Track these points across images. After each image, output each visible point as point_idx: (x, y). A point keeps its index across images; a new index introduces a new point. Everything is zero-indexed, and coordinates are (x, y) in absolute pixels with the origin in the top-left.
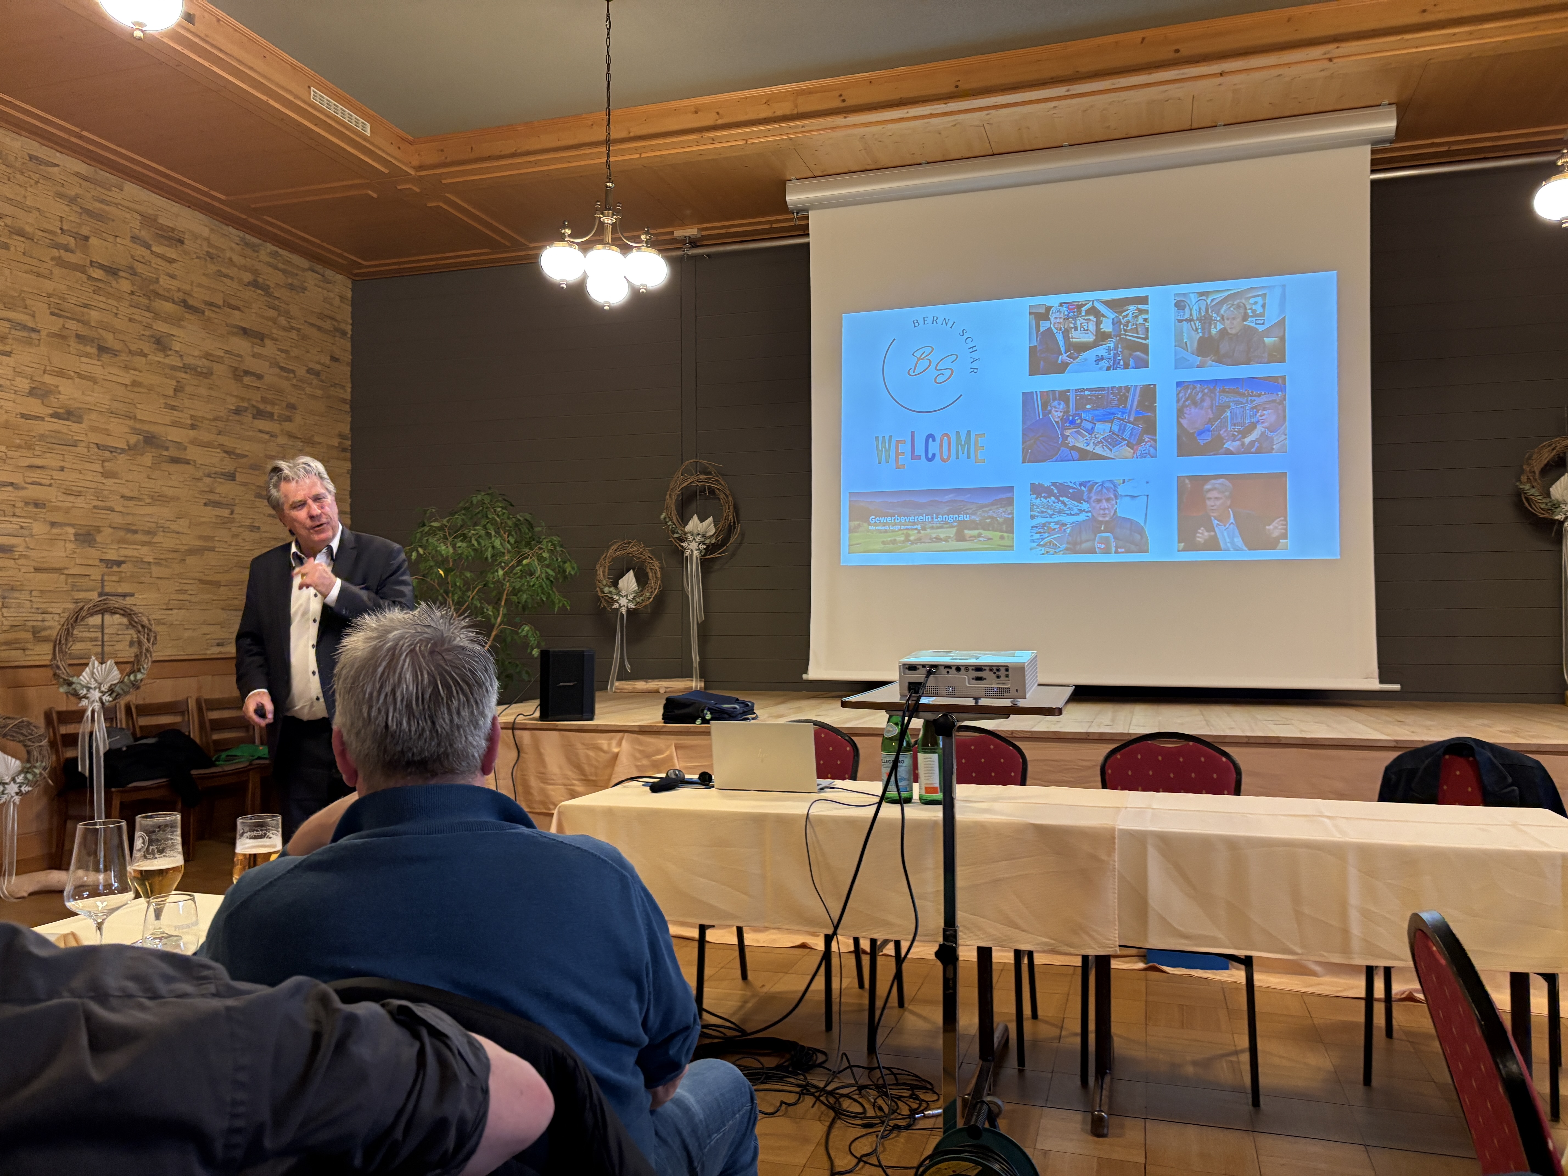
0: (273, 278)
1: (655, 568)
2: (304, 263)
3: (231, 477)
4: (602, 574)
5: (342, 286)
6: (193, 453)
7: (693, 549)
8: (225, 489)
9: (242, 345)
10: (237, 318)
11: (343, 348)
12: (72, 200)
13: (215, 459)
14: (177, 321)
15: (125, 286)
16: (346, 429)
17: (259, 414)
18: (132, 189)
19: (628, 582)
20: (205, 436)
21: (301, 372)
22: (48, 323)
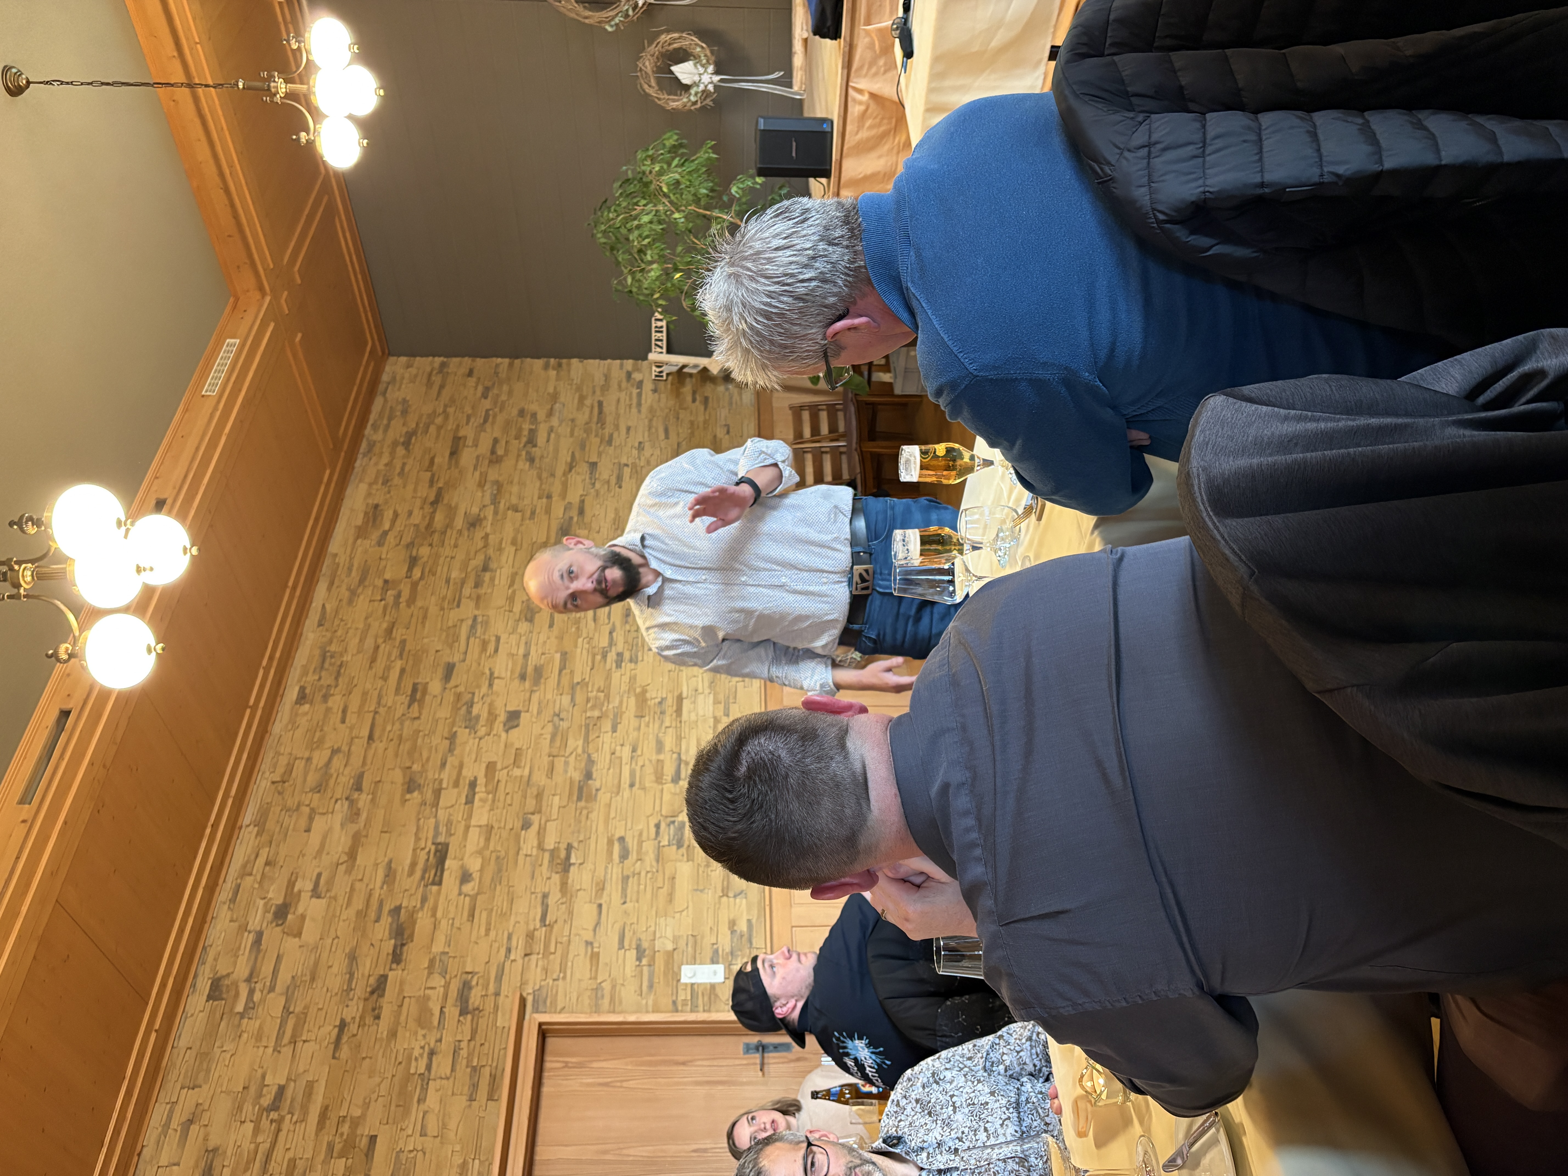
0: (397, 430)
1: (668, 39)
3: (593, 465)
4: (676, 103)
5: (395, 366)
6: (573, 498)
8: (605, 471)
9: (467, 457)
10: (442, 460)
11: (458, 365)
12: (353, 593)
13: (578, 479)
14: (452, 511)
15: (424, 551)
16: (538, 363)
17: (531, 441)
18: (334, 546)
19: (684, 71)
20: (556, 488)
21: (487, 404)
22: (468, 609)
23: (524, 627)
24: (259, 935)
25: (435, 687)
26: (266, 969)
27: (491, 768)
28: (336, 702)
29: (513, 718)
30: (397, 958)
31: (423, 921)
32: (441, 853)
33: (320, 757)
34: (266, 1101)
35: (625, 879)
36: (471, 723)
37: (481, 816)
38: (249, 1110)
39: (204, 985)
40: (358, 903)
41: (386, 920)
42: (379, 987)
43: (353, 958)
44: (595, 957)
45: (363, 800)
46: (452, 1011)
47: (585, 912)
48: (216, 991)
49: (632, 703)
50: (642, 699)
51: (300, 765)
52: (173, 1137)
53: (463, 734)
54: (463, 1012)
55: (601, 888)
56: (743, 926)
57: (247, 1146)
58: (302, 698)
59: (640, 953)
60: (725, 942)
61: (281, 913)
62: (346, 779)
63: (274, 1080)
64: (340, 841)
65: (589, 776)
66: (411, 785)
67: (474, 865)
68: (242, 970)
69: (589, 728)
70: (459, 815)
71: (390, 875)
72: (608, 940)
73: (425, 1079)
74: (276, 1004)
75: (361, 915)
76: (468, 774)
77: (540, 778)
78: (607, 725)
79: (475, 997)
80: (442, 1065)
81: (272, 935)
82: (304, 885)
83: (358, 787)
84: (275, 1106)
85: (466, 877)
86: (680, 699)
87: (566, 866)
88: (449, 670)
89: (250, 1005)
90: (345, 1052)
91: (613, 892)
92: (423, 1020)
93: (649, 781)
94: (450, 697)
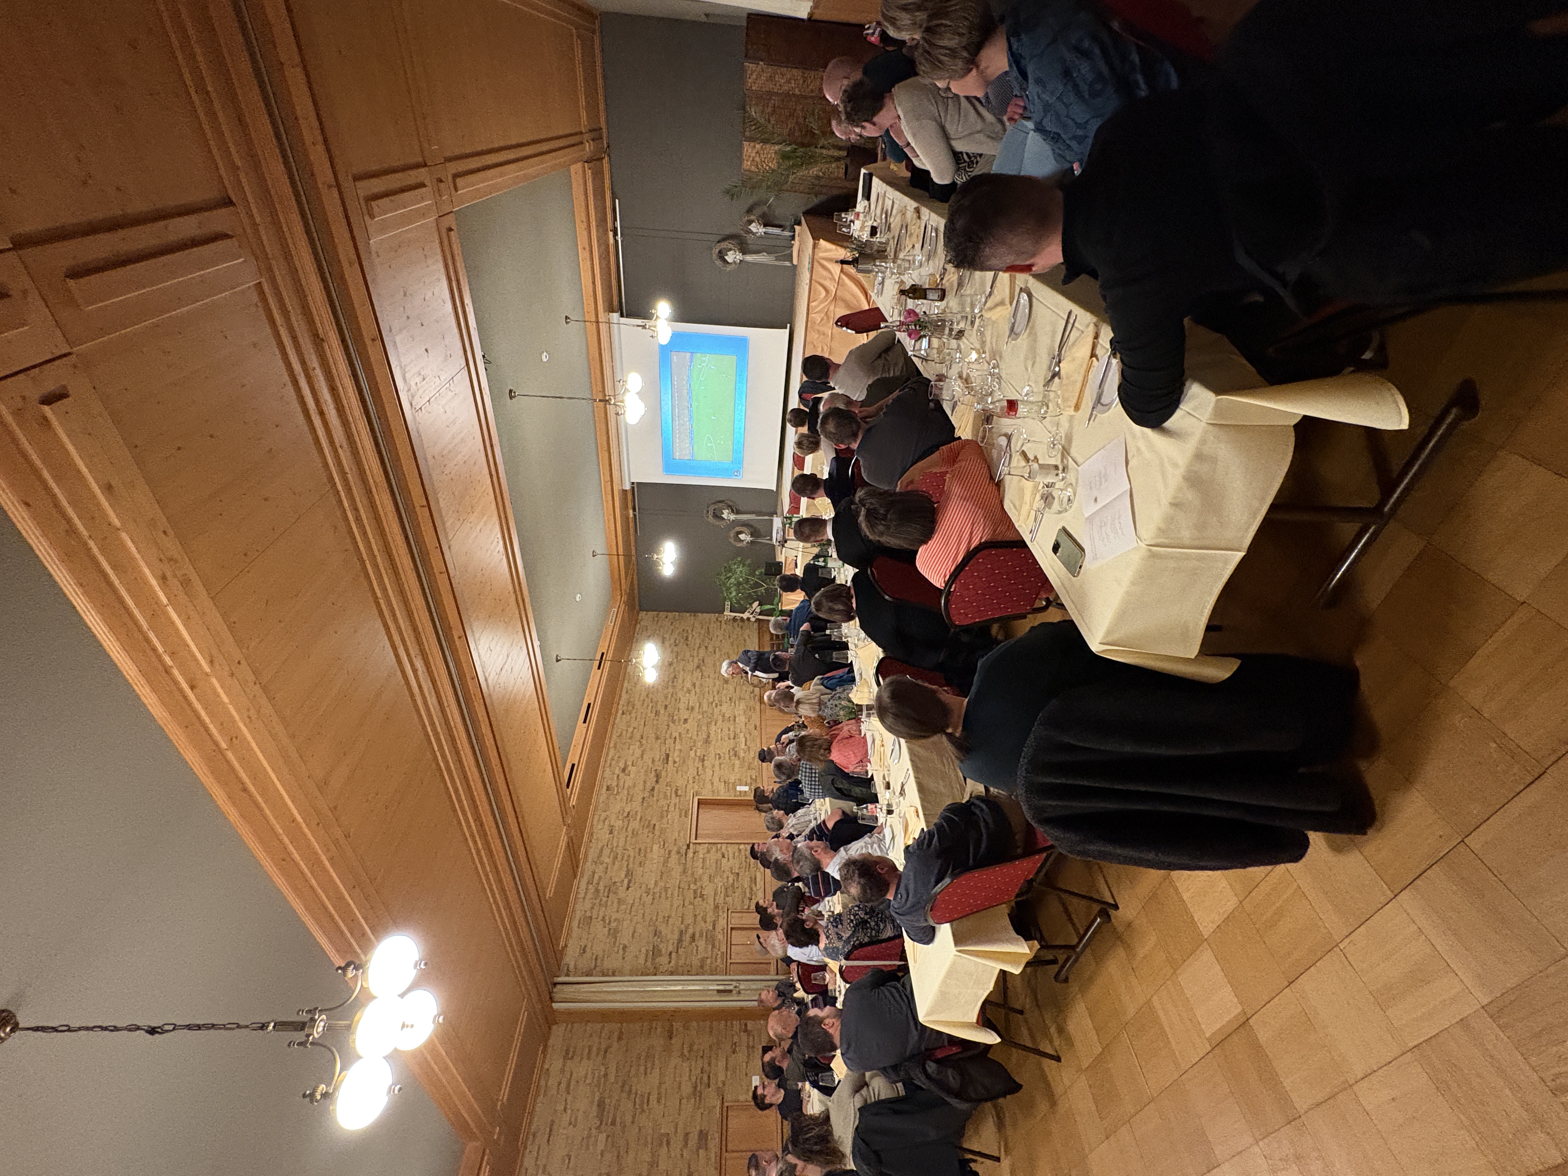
1: (738, 529)
2: (638, 626)
3: (706, 647)
4: (739, 545)
5: (643, 614)
6: (701, 657)
7: (732, 517)
8: (710, 649)
11: (662, 614)
13: (702, 651)
16: (688, 614)
17: (687, 639)
19: (742, 537)
20: (695, 654)
21: (672, 627)
23: (687, 695)
24: (618, 776)
25: (662, 712)
26: (621, 783)
27: (680, 733)
28: (633, 715)
29: (686, 721)
30: (657, 782)
31: (663, 774)
32: (668, 756)
33: (630, 730)
34: (625, 815)
35: (720, 764)
36: (674, 722)
37: (678, 747)
38: (620, 817)
39: (605, 788)
40: (645, 768)
41: (653, 773)
42: (653, 789)
43: (645, 782)
44: (712, 783)
45: (644, 742)
46: (673, 796)
47: (709, 772)
48: (608, 789)
49: (720, 718)
50: (724, 716)
51: (624, 732)
52: (602, 823)
53: (671, 725)
54: (677, 796)
55: (713, 766)
56: (754, 777)
57: (621, 825)
58: (623, 713)
59: (725, 782)
60: (749, 781)
61: (624, 770)
62: (639, 737)
63: (627, 810)
64: (638, 752)
65: (708, 737)
66: (657, 738)
67: (677, 760)
68: (615, 784)
69: (708, 724)
70: (673, 745)
71: (653, 761)
72: (716, 780)
73: (667, 811)
74: (626, 792)
75: (646, 771)
76: (674, 735)
77: (695, 737)
78: (713, 723)
79: (679, 793)
80: (672, 808)
81: (622, 775)
82: (629, 763)
83: (642, 738)
84: (627, 816)
85: (675, 762)
86: (735, 717)
87: (703, 760)
88: (666, 706)
89: (618, 793)
90: (645, 804)
91: (717, 768)
92: (665, 797)
93: (726, 739)
94: (667, 714)
